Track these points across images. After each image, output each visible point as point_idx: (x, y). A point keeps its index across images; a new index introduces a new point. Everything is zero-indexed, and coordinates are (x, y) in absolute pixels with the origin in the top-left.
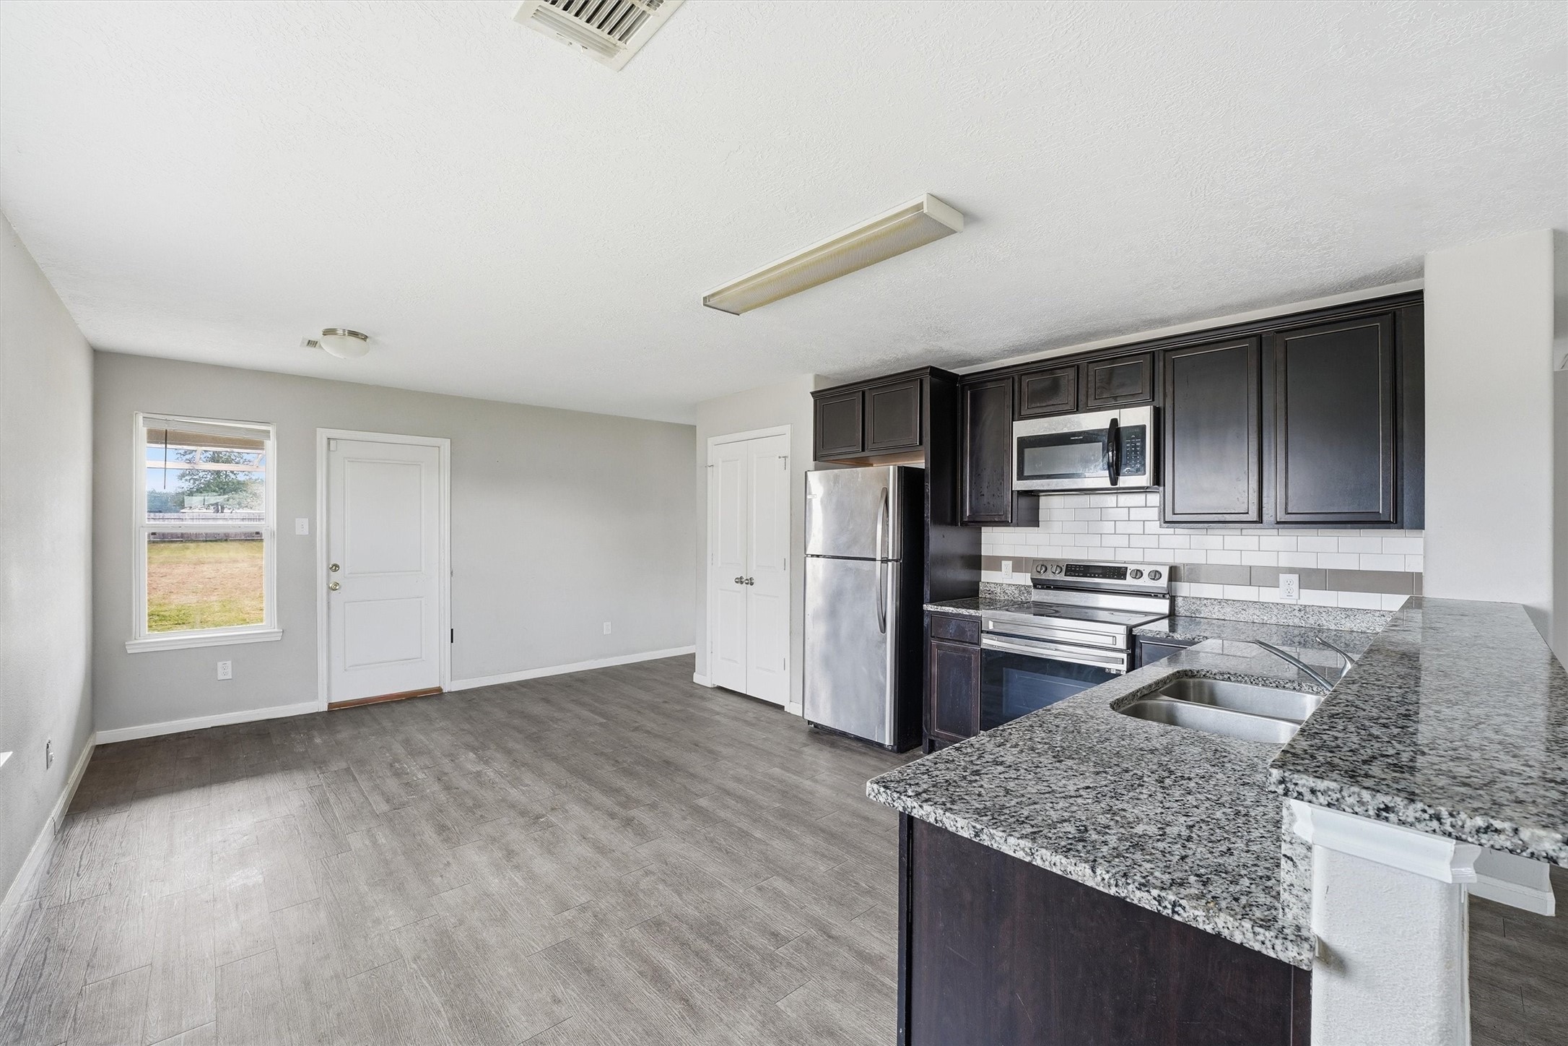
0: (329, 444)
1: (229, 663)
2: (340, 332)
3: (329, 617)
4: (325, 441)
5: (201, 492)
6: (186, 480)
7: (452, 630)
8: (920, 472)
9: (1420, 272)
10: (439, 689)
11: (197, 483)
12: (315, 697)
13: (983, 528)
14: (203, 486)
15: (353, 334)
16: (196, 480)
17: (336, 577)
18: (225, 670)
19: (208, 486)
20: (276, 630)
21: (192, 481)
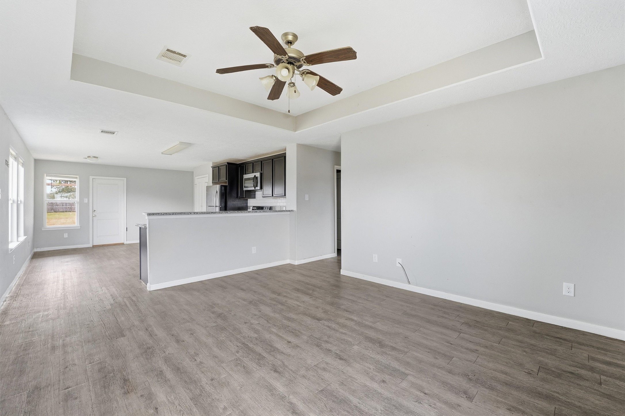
0: (93, 180)
1: (67, 234)
2: (91, 157)
3: (93, 223)
4: (92, 179)
5: (60, 192)
6: (54, 188)
7: (127, 228)
8: (226, 186)
9: (285, 150)
10: (123, 243)
11: (59, 189)
12: (89, 243)
13: (249, 199)
14: (61, 190)
15: (95, 157)
16: (58, 188)
17: (95, 213)
18: (66, 235)
19: (63, 190)
20: (79, 226)
21: (57, 189)
